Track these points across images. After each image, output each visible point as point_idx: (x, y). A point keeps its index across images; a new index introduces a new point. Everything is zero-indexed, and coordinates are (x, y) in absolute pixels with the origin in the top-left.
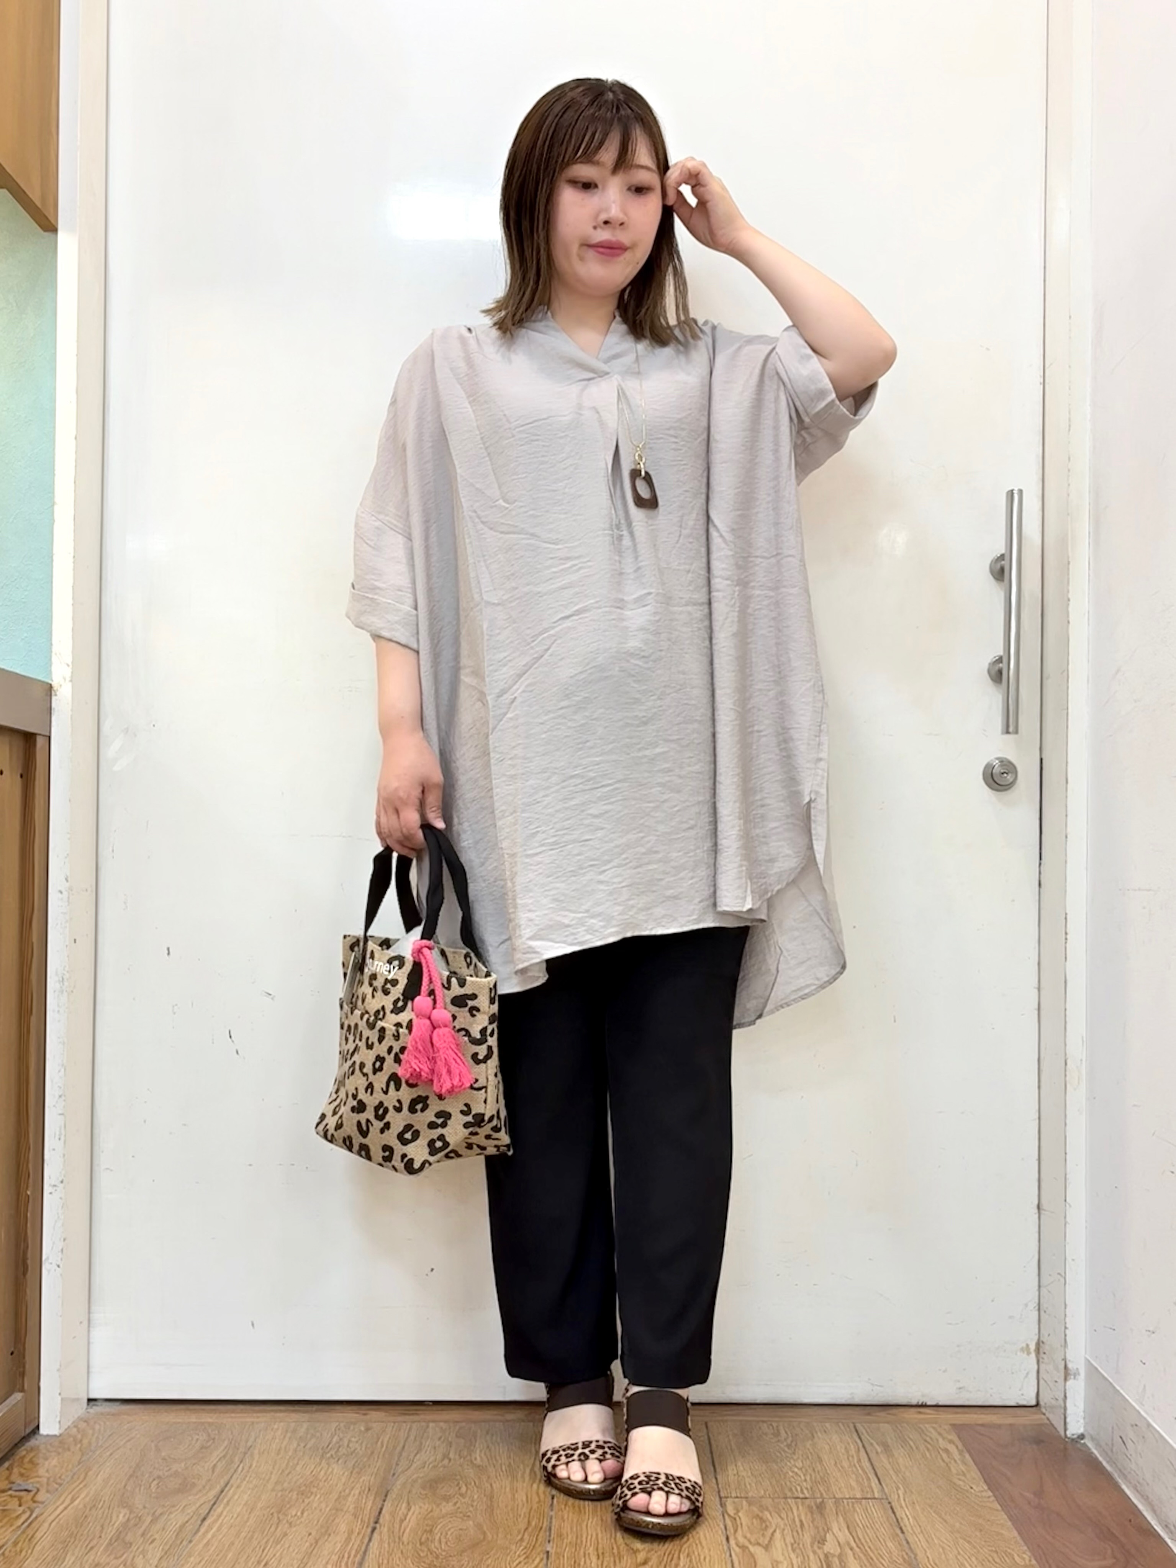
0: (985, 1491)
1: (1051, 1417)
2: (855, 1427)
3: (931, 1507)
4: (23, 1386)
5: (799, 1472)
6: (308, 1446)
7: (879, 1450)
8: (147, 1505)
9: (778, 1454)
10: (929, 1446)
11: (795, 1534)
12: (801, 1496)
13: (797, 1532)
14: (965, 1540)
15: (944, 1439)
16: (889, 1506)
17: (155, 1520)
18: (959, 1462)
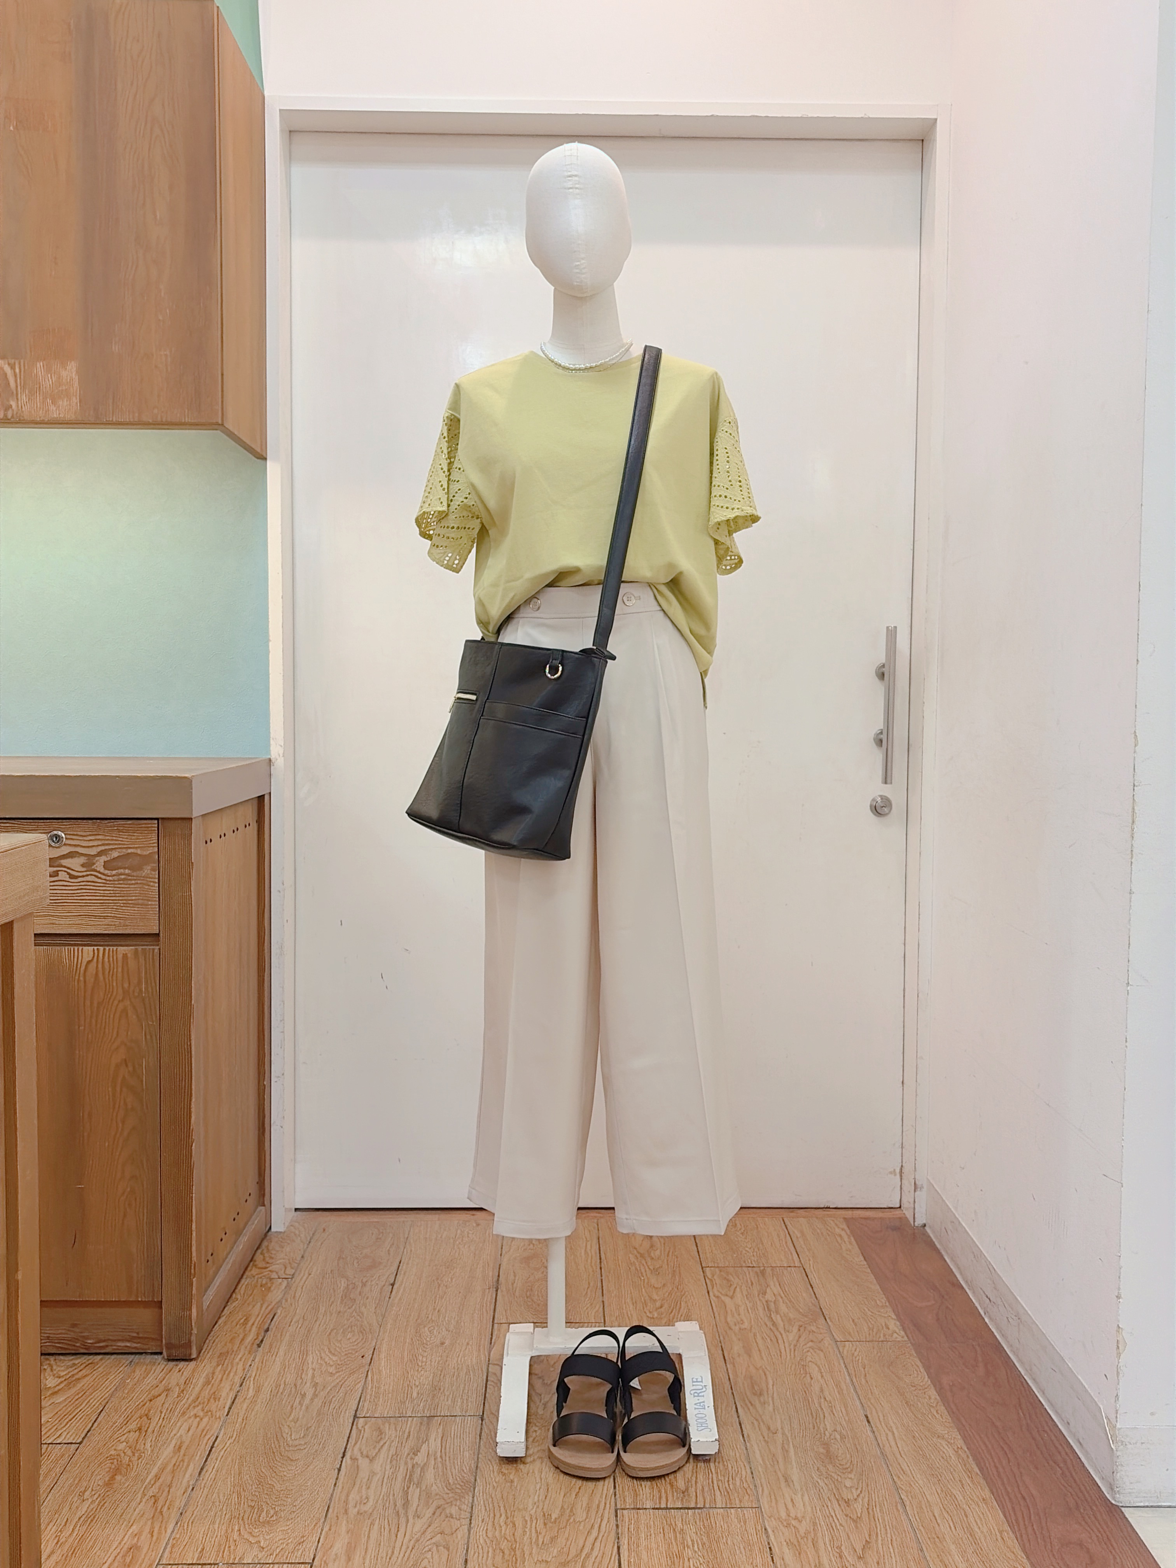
0: (862, 1261)
2: (783, 1221)
3: (829, 1271)
4: (264, 1203)
5: (750, 1251)
6: (443, 1237)
7: (799, 1235)
8: (356, 1276)
9: (736, 1239)
10: (829, 1233)
11: (748, 1288)
12: (751, 1265)
13: (749, 1288)
15: (839, 1227)
16: (803, 1270)
17: (364, 1285)
18: (847, 1243)
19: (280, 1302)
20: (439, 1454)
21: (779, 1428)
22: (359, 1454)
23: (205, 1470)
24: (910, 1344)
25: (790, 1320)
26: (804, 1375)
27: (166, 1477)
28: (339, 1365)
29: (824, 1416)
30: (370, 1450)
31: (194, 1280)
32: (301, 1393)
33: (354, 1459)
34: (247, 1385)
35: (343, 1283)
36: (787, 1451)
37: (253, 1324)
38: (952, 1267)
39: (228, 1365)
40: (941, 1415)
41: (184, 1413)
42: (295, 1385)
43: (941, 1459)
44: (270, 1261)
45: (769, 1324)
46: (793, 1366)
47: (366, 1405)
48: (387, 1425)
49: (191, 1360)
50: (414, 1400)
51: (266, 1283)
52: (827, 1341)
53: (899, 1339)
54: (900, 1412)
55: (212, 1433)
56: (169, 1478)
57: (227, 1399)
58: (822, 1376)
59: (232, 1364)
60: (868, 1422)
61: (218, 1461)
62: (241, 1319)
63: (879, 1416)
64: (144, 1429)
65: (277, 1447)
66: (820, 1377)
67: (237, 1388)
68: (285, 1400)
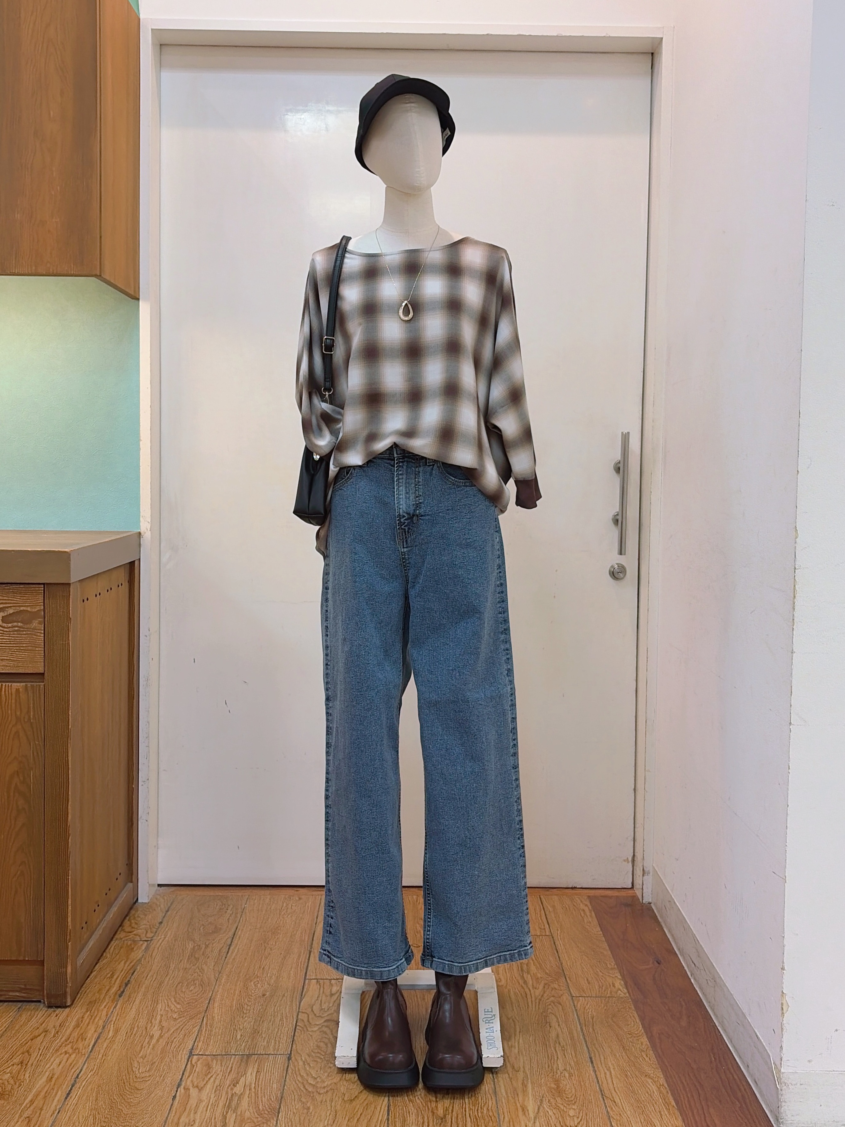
0: (599, 931)
1: (637, 893)
2: (540, 898)
4: (132, 879)
6: (272, 908)
7: (551, 910)
10: (575, 908)
14: (586, 956)
16: (552, 939)
17: (207, 946)
18: (589, 916)
19: (140, 960)
20: (253, 1086)
21: (522, 1067)
22: (191, 1085)
23: (69, 1098)
24: (630, 1000)
25: (538, 978)
26: (544, 1024)
27: (39, 1102)
28: (181, 1012)
29: (558, 1058)
30: (200, 1081)
31: (69, 944)
32: (149, 1036)
33: (186, 1089)
34: (109, 1028)
35: (190, 945)
36: (526, 1086)
37: (117, 979)
38: (669, 937)
39: (95, 1011)
40: (649, 1058)
41: (57, 1050)
42: (146, 1028)
43: (646, 1094)
44: (136, 926)
45: (521, 982)
46: (537, 1016)
47: (200, 1044)
48: (215, 1062)
49: (66, 1007)
50: (237, 1041)
51: (131, 945)
52: (566, 998)
53: (622, 995)
54: (618, 1055)
55: (78, 1066)
56: (42, 1103)
57: (92, 1039)
58: (559, 1025)
59: (98, 1011)
60: (592, 1062)
61: (81, 1089)
62: (109, 973)
63: (600, 1059)
64: (25, 1062)
65: (128, 1078)
66: (557, 1027)
67: (100, 1030)
68: (137, 1040)
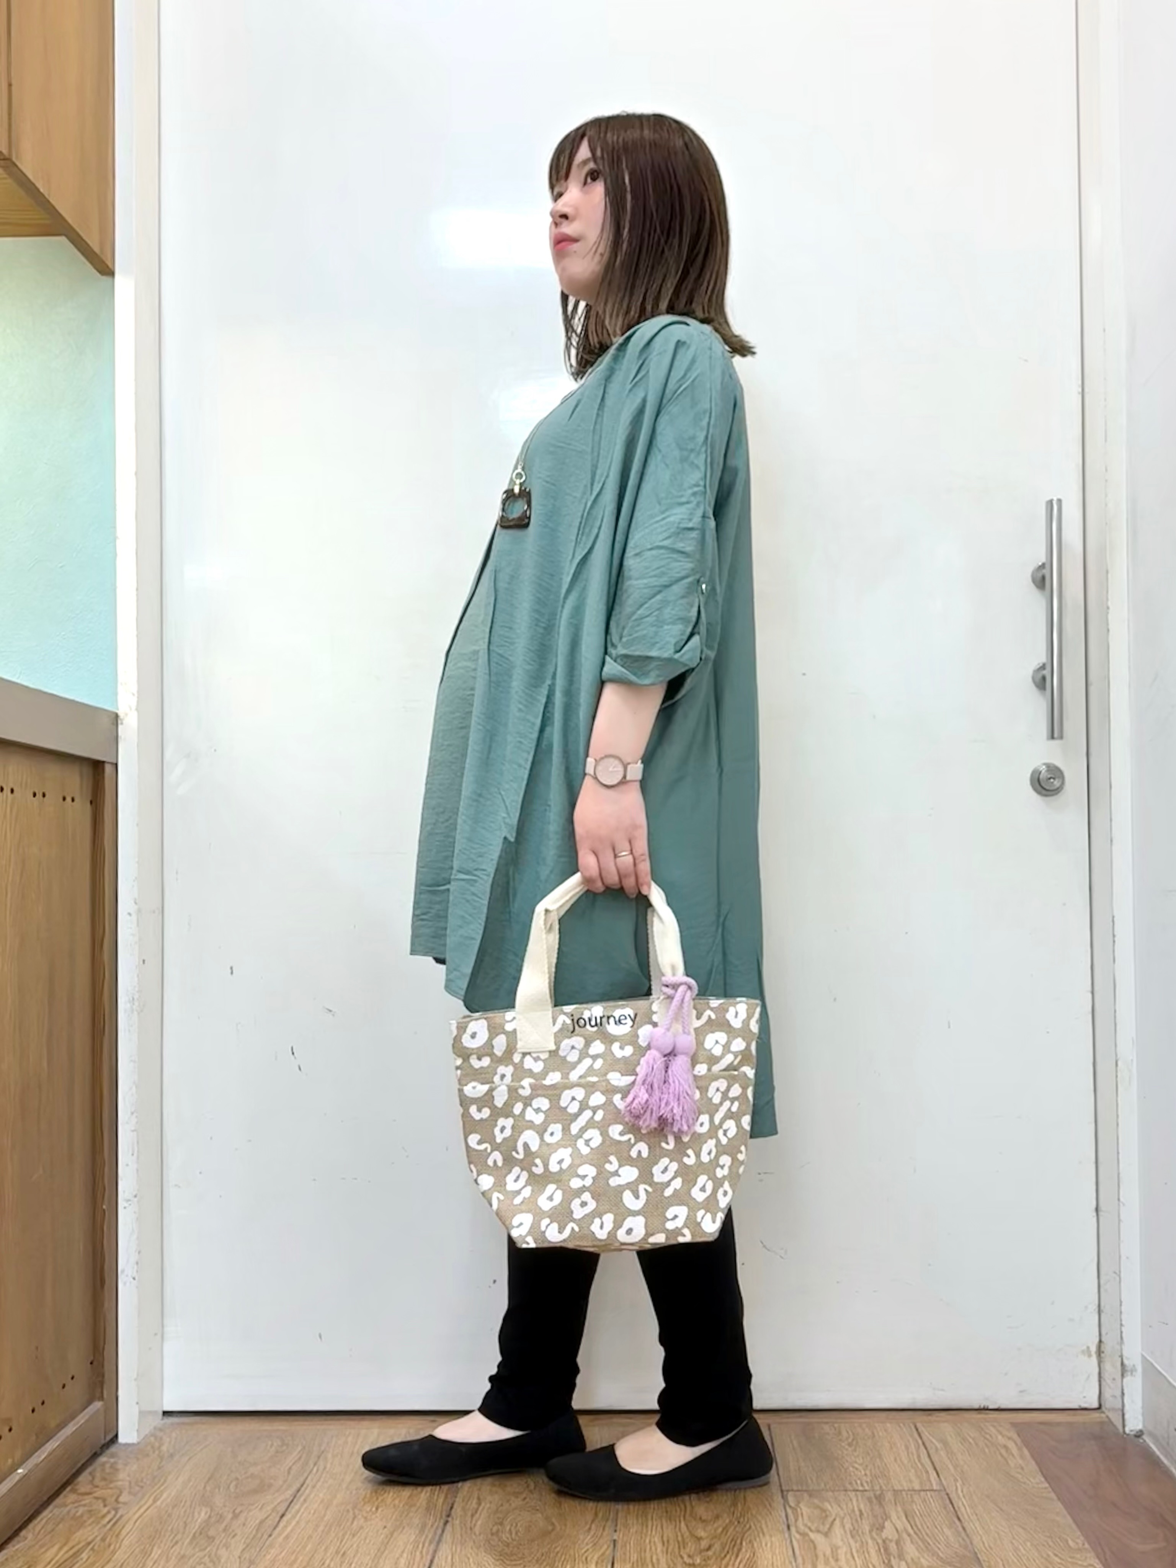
0: (1042, 1482)
1: (1111, 1415)
2: (914, 1426)
3: (988, 1497)
4: (102, 1395)
5: (860, 1468)
7: (939, 1448)
8: (228, 1504)
9: (839, 1452)
10: (988, 1443)
11: (854, 1521)
12: (861, 1488)
13: (857, 1520)
14: (1019, 1526)
15: (1002, 1435)
16: (946, 1497)
17: (236, 1516)
18: (1017, 1457)
35: (203, 1514)
44: (102, 1484)
51: (82, 1515)
